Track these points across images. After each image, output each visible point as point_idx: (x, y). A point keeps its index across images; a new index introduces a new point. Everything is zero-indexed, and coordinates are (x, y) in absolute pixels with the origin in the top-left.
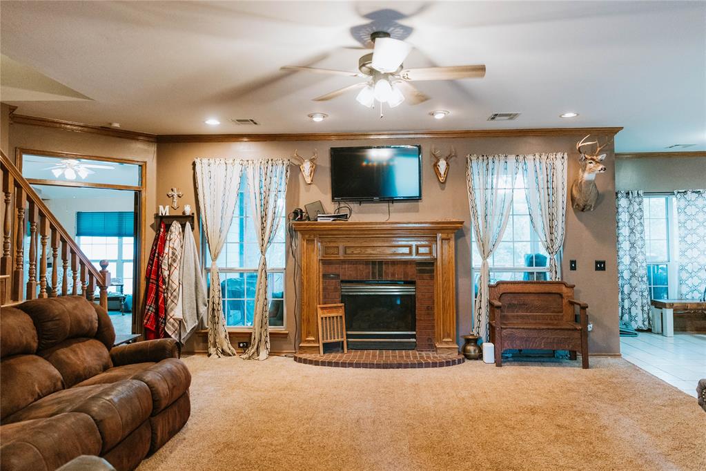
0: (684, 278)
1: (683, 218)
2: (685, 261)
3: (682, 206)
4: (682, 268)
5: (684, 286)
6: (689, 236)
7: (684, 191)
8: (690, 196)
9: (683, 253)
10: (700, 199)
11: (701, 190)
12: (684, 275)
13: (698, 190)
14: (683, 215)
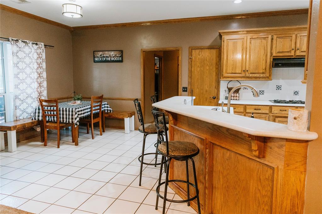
0: (18, 104)
1: (16, 60)
2: (18, 92)
3: (15, 51)
4: (16, 97)
5: (18, 111)
6: (21, 74)
7: (16, 39)
8: (20, 44)
9: (16, 86)
10: (27, 48)
11: (27, 41)
12: (18, 102)
13: (25, 41)
14: (15, 57)
